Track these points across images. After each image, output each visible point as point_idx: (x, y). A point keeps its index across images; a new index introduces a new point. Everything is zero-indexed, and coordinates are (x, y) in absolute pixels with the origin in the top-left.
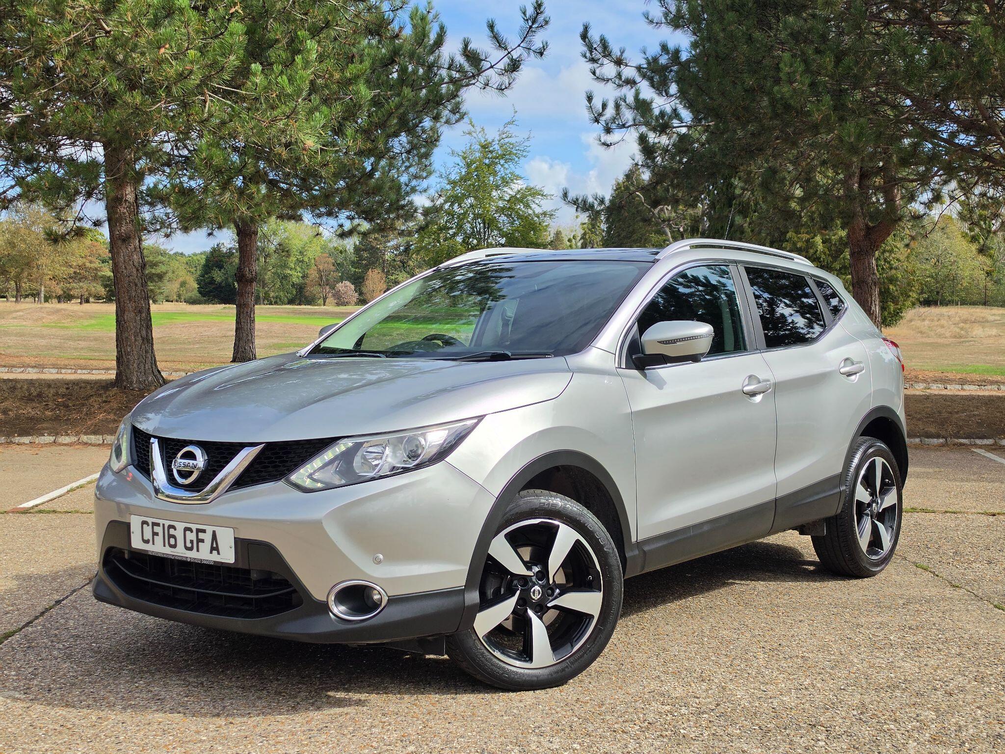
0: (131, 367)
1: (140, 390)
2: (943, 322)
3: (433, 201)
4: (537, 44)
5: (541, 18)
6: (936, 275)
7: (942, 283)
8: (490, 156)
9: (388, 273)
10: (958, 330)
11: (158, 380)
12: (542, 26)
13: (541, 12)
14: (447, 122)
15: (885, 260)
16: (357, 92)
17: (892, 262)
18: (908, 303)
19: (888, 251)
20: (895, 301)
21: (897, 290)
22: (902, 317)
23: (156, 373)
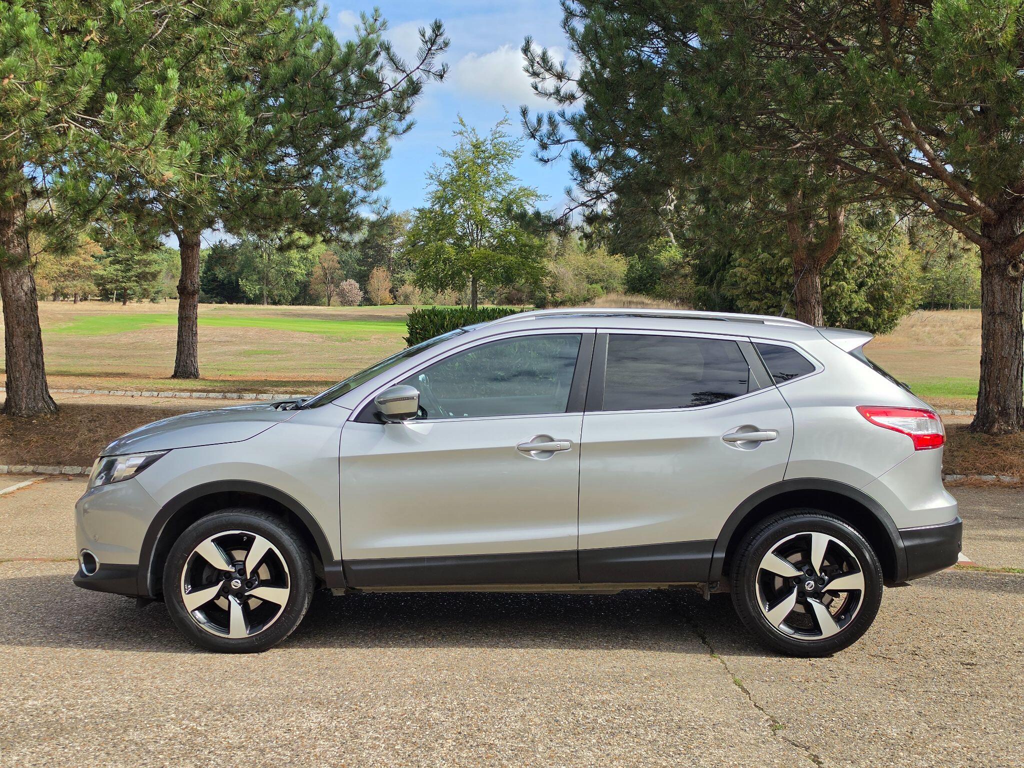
0: (20, 393)
1: (29, 416)
2: (945, 328)
3: (378, 214)
4: (437, 67)
5: (440, 40)
6: (947, 277)
7: (953, 286)
8: (482, 155)
9: (393, 272)
10: (956, 337)
11: (49, 406)
12: (441, 48)
13: (441, 34)
14: (394, 132)
15: (880, 266)
16: (237, 119)
17: (887, 268)
18: (903, 310)
19: (883, 257)
20: (890, 307)
21: (891, 297)
22: (896, 325)
23: (47, 399)
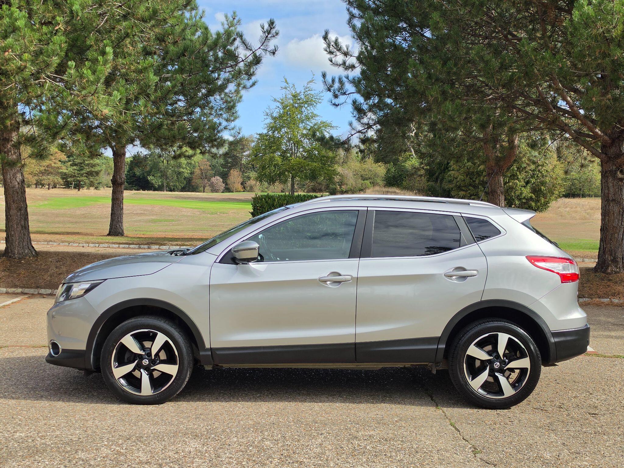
0: (14, 244)
1: (19, 258)
2: (579, 209)
3: (234, 137)
4: (271, 47)
5: (273, 31)
6: (579, 178)
7: (583, 183)
8: (298, 102)
9: (243, 172)
10: (585, 214)
11: (31, 252)
12: (274, 36)
13: (274, 28)
14: (245, 87)
16: (148, 77)
17: (543, 172)
18: (553, 198)
19: (541, 165)
20: (545, 196)
21: (546, 190)
22: (549, 207)
23: (31, 248)
